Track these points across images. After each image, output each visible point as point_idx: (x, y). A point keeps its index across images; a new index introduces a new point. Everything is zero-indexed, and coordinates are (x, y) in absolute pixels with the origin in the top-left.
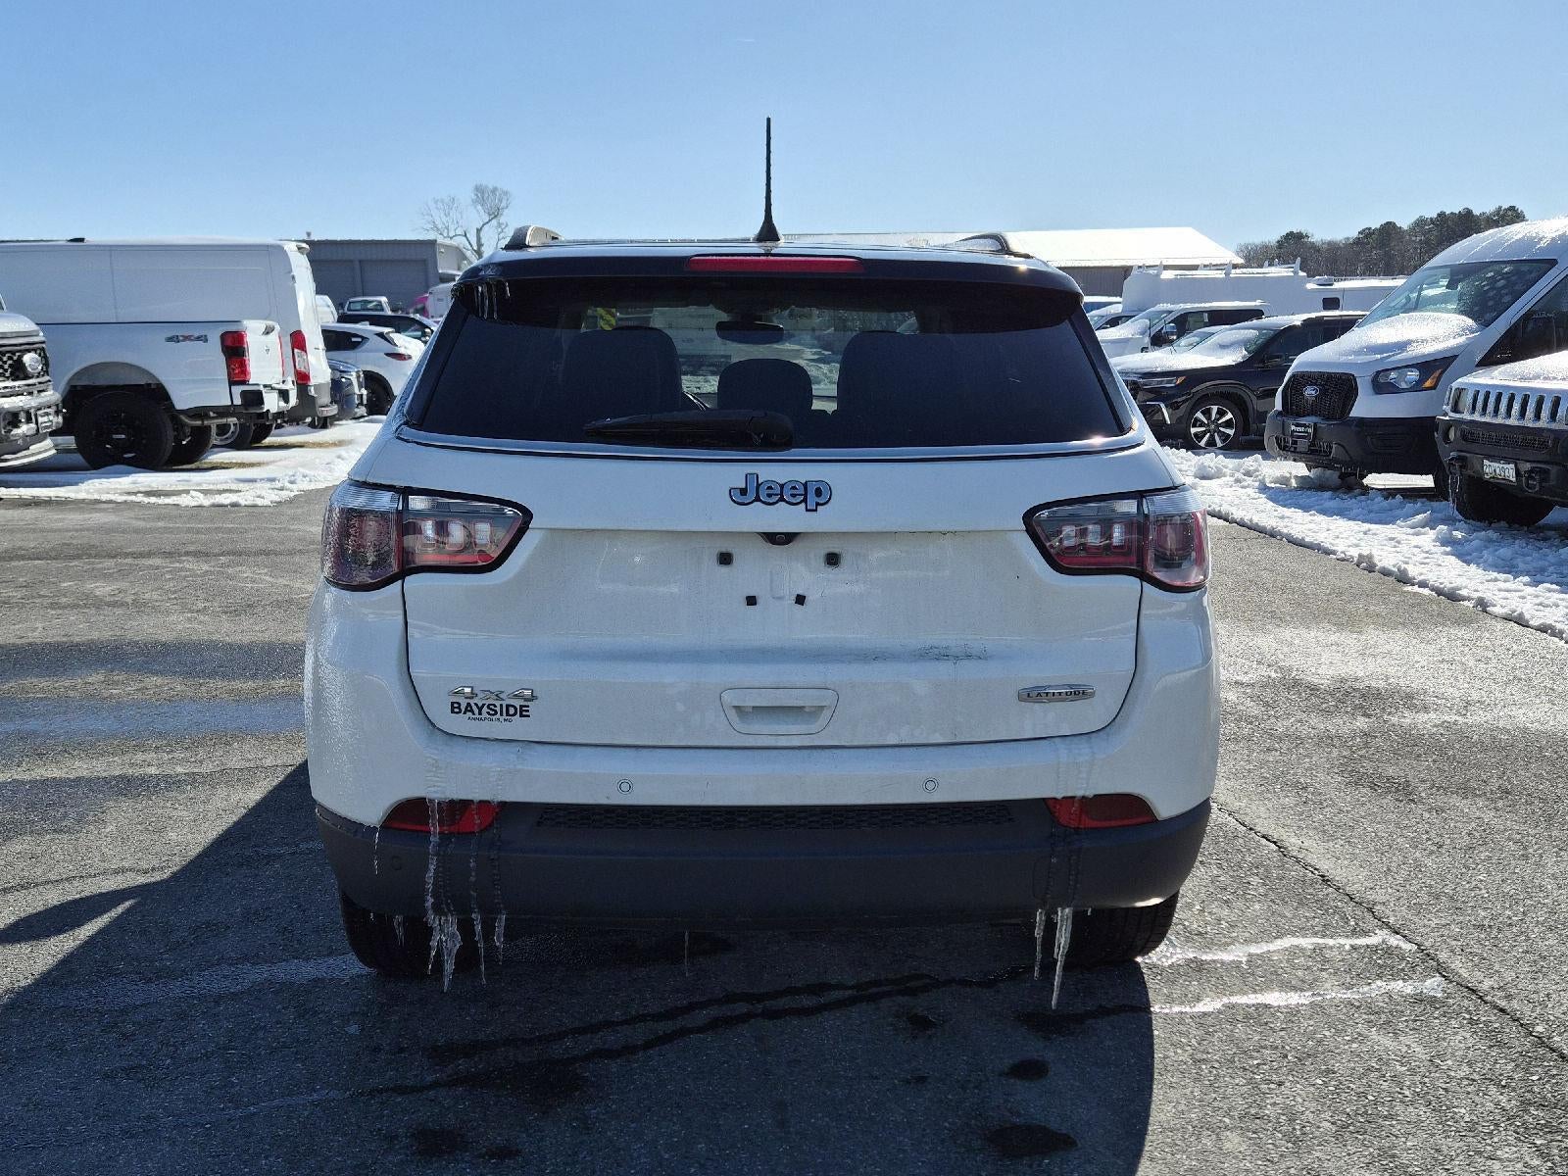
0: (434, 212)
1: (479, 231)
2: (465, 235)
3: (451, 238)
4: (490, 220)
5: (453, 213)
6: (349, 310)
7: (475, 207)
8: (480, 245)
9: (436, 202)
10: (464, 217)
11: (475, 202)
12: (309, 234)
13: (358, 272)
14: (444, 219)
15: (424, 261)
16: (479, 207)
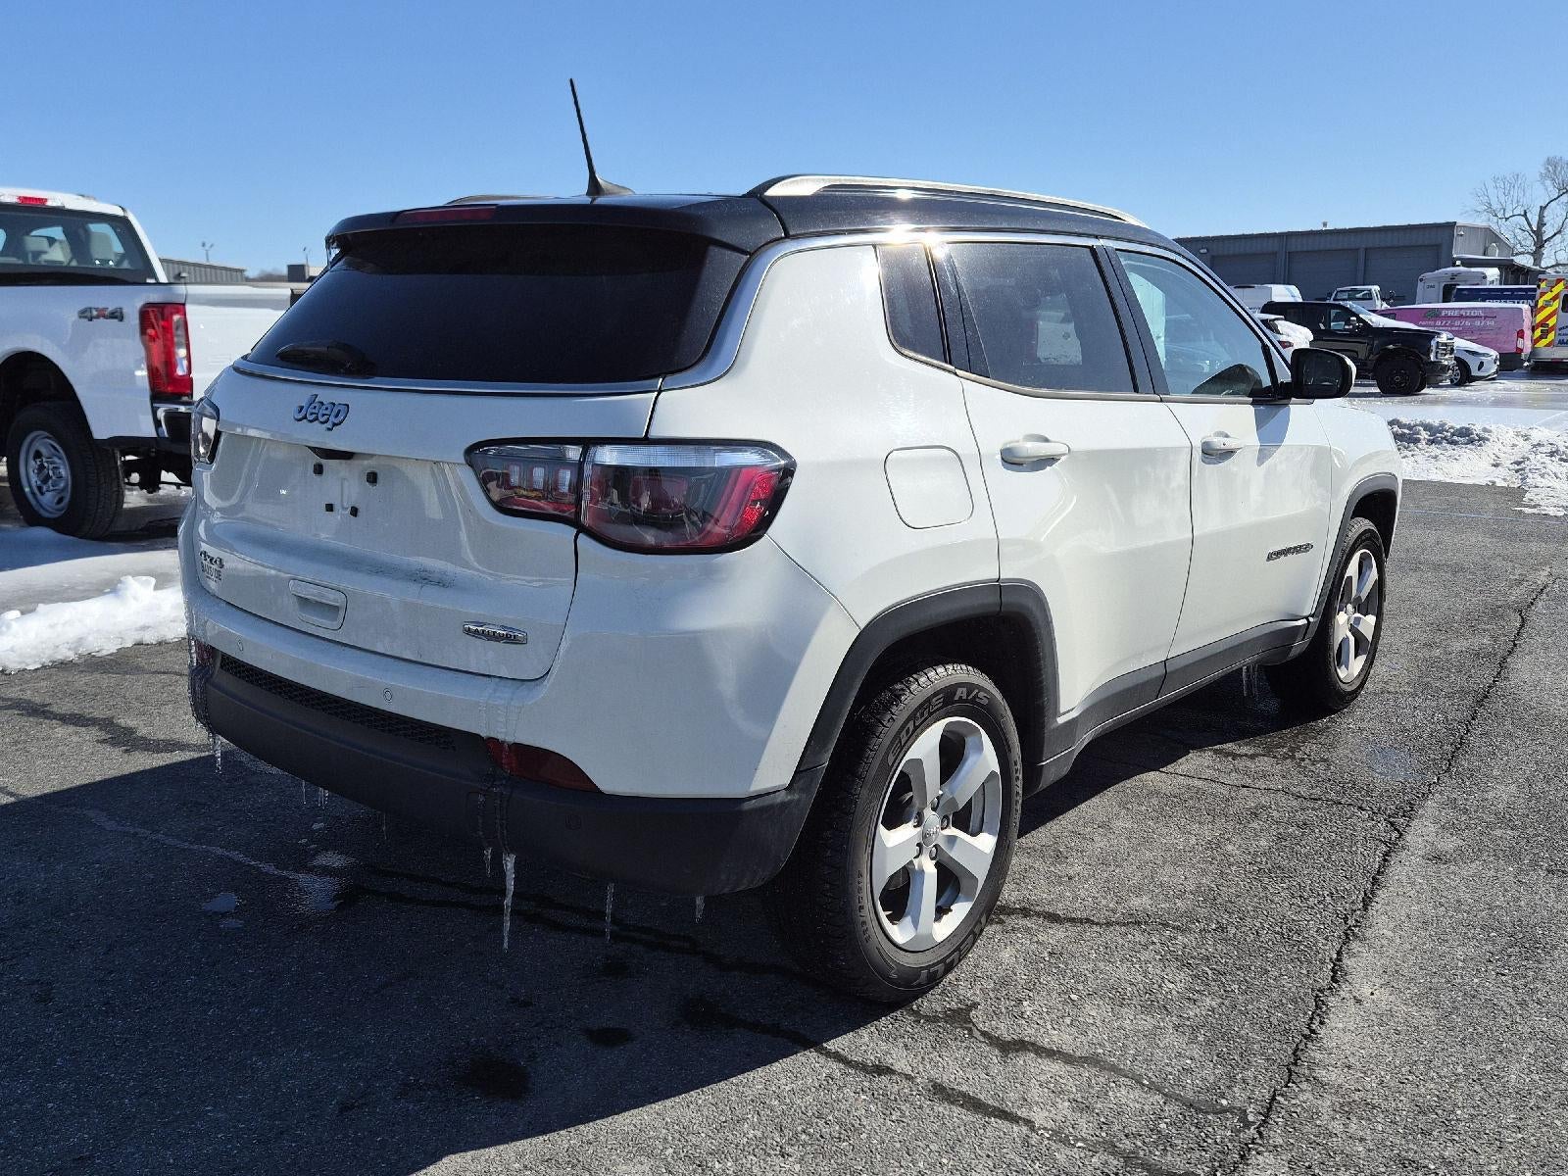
0: (1492, 192)
1: (1543, 209)
2: (1525, 215)
3: (1507, 219)
4: (1559, 197)
5: (1514, 193)
6: (1334, 300)
7: (1543, 183)
8: (1541, 224)
9: (1495, 180)
10: (1527, 194)
11: (1543, 177)
12: (1325, 225)
13: (1362, 261)
14: (1502, 199)
15: (1438, 246)
16: (1548, 182)
